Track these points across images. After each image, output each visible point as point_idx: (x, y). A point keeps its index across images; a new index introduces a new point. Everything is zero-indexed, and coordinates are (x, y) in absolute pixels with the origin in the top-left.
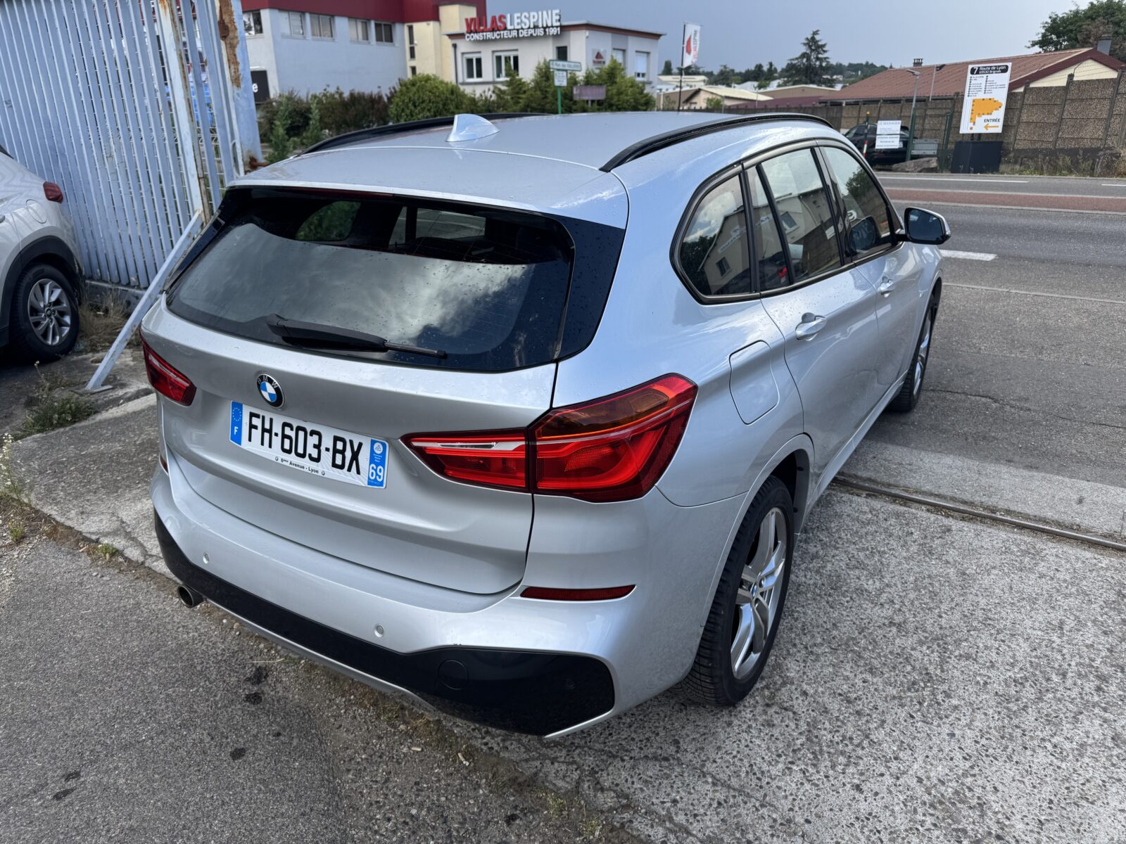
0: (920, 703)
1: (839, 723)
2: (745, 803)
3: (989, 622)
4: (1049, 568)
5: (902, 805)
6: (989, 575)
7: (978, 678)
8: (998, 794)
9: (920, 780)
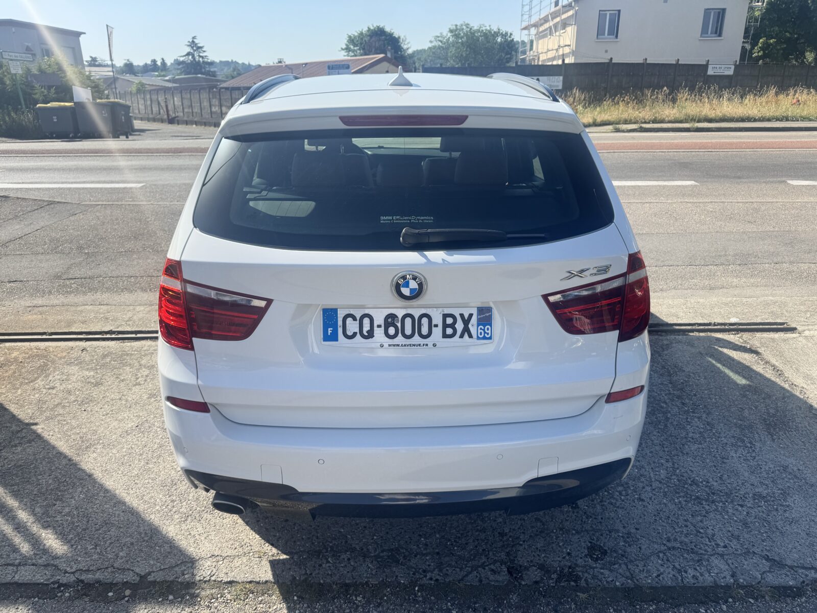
2: (602, 535)
5: (665, 498)
8: (694, 473)
9: (660, 482)
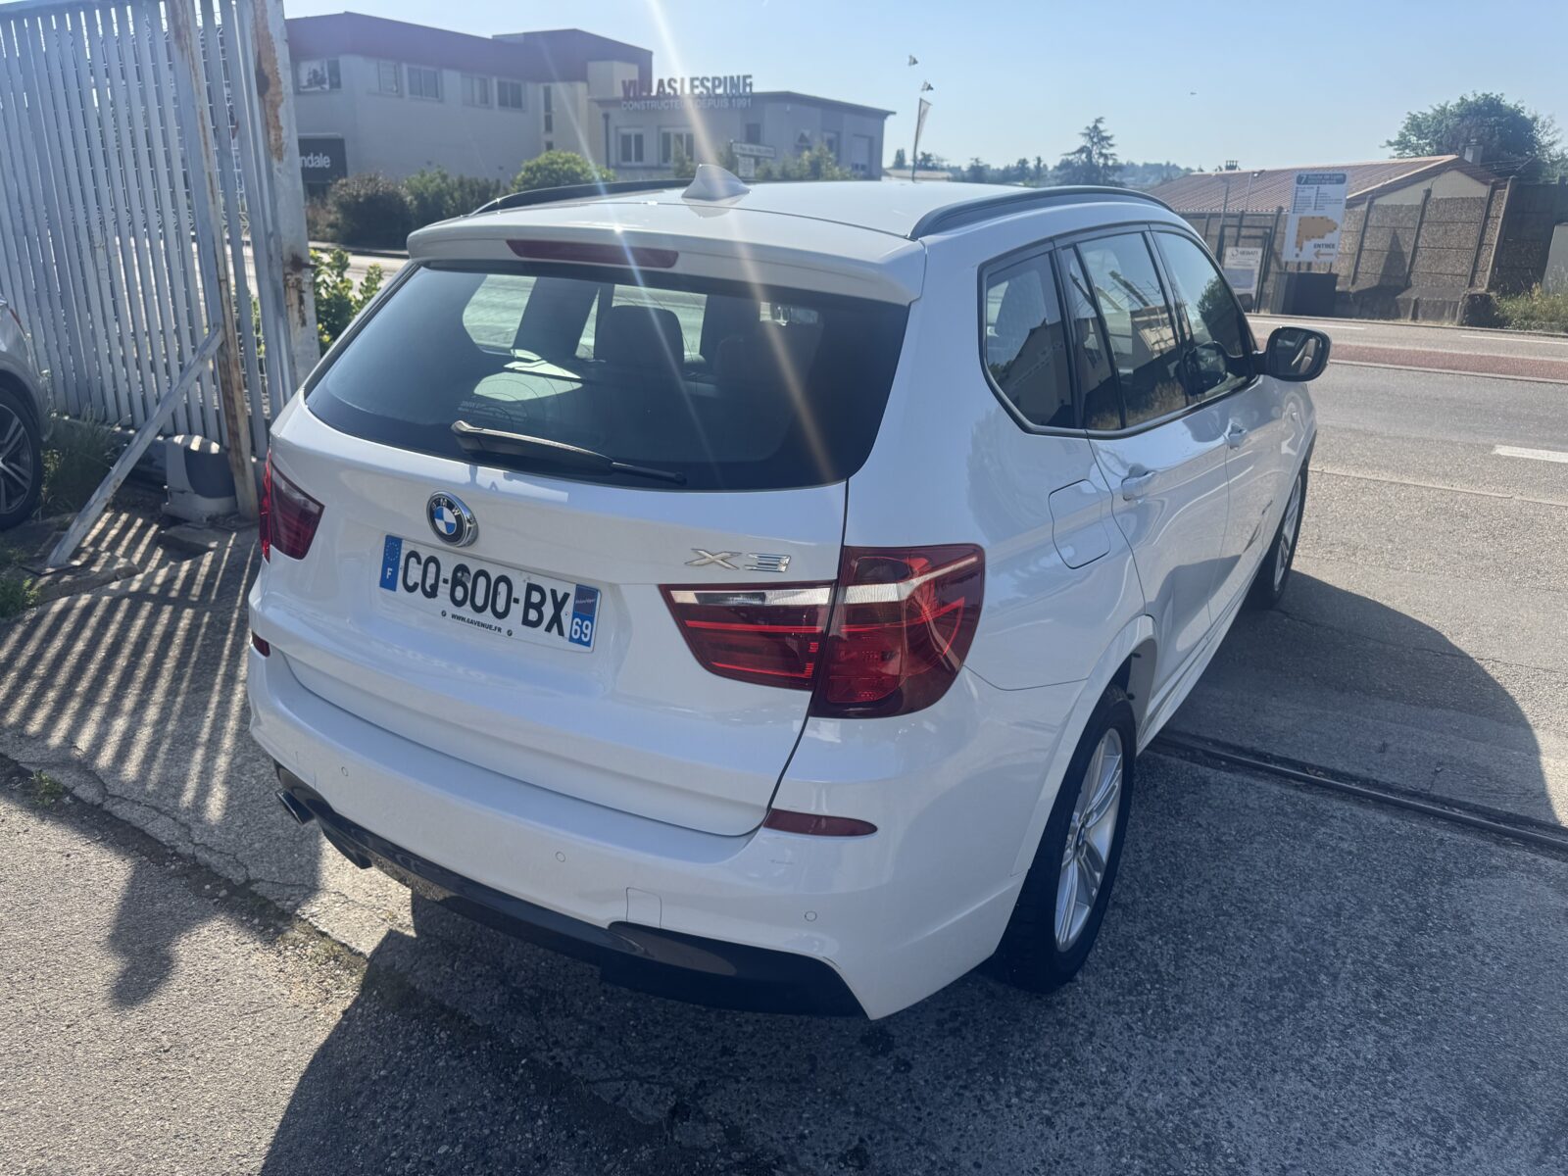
0: (1143, 1011)
1: (1033, 1036)
2: (896, 1140)
3: (1244, 904)
4: (1331, 835)
5: (1105, 1144)
6: (1251, 843)
7: (1224, 979)
8: (1234, 1132)
9: (1132, 1112)
